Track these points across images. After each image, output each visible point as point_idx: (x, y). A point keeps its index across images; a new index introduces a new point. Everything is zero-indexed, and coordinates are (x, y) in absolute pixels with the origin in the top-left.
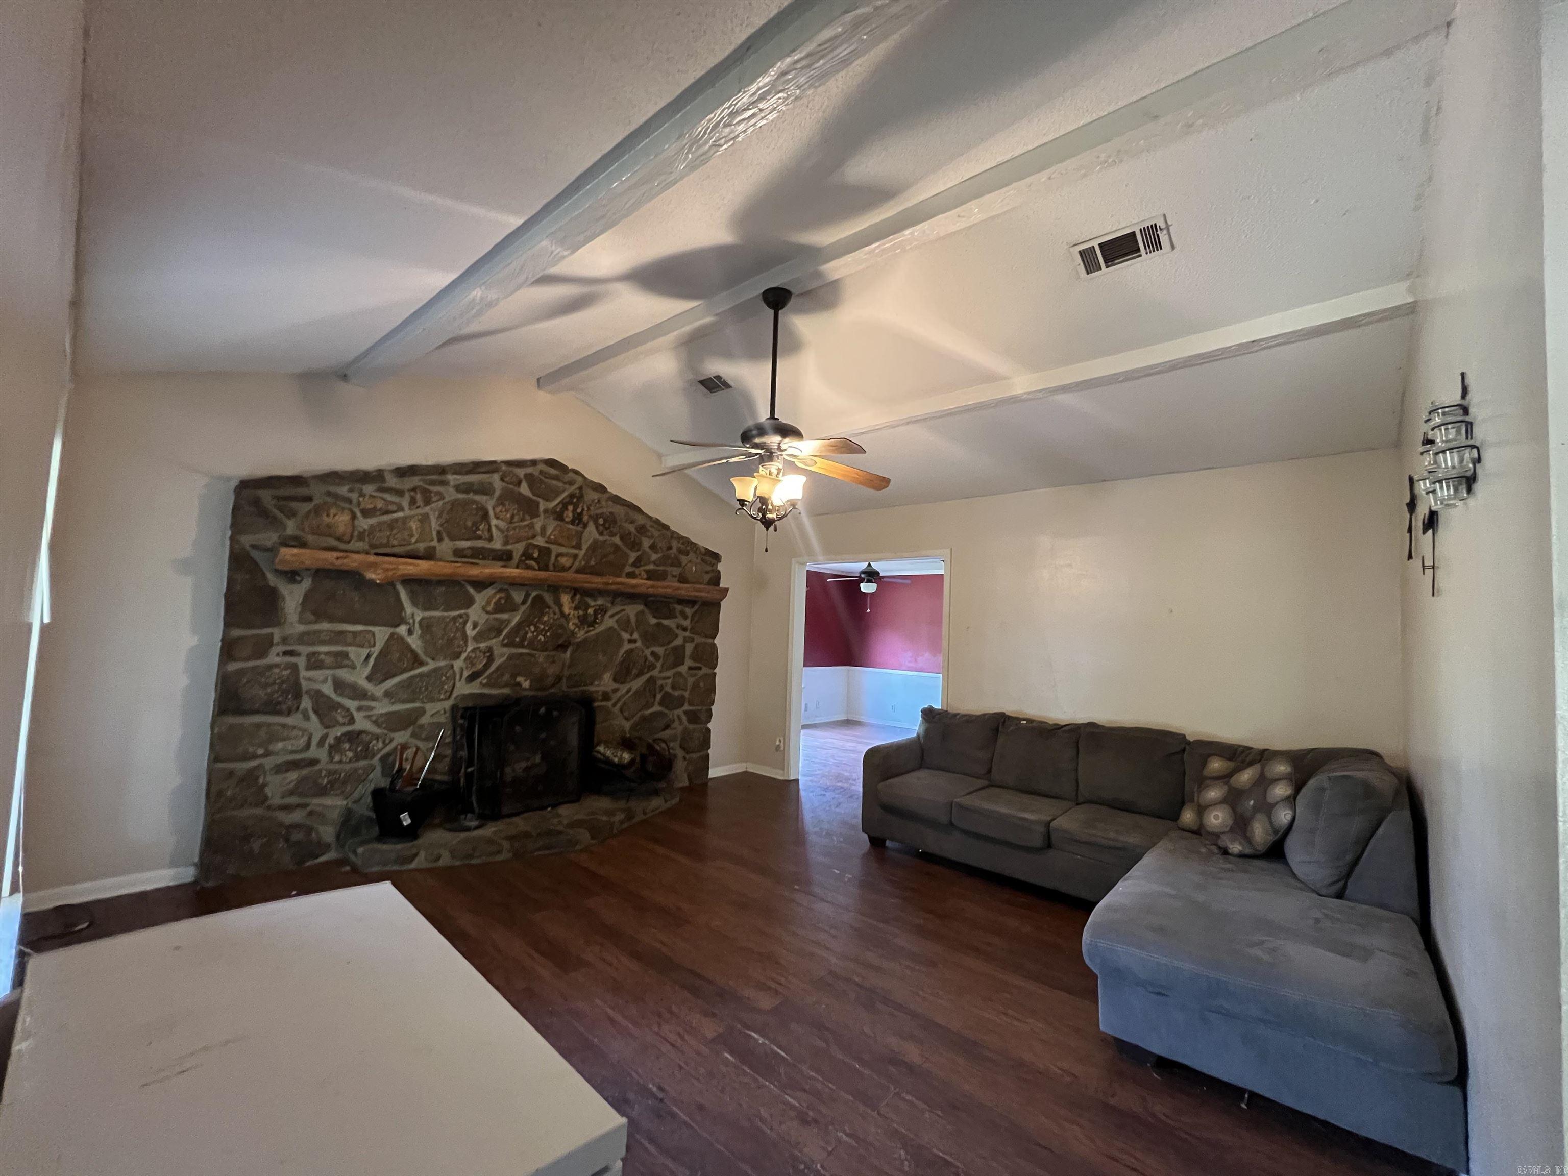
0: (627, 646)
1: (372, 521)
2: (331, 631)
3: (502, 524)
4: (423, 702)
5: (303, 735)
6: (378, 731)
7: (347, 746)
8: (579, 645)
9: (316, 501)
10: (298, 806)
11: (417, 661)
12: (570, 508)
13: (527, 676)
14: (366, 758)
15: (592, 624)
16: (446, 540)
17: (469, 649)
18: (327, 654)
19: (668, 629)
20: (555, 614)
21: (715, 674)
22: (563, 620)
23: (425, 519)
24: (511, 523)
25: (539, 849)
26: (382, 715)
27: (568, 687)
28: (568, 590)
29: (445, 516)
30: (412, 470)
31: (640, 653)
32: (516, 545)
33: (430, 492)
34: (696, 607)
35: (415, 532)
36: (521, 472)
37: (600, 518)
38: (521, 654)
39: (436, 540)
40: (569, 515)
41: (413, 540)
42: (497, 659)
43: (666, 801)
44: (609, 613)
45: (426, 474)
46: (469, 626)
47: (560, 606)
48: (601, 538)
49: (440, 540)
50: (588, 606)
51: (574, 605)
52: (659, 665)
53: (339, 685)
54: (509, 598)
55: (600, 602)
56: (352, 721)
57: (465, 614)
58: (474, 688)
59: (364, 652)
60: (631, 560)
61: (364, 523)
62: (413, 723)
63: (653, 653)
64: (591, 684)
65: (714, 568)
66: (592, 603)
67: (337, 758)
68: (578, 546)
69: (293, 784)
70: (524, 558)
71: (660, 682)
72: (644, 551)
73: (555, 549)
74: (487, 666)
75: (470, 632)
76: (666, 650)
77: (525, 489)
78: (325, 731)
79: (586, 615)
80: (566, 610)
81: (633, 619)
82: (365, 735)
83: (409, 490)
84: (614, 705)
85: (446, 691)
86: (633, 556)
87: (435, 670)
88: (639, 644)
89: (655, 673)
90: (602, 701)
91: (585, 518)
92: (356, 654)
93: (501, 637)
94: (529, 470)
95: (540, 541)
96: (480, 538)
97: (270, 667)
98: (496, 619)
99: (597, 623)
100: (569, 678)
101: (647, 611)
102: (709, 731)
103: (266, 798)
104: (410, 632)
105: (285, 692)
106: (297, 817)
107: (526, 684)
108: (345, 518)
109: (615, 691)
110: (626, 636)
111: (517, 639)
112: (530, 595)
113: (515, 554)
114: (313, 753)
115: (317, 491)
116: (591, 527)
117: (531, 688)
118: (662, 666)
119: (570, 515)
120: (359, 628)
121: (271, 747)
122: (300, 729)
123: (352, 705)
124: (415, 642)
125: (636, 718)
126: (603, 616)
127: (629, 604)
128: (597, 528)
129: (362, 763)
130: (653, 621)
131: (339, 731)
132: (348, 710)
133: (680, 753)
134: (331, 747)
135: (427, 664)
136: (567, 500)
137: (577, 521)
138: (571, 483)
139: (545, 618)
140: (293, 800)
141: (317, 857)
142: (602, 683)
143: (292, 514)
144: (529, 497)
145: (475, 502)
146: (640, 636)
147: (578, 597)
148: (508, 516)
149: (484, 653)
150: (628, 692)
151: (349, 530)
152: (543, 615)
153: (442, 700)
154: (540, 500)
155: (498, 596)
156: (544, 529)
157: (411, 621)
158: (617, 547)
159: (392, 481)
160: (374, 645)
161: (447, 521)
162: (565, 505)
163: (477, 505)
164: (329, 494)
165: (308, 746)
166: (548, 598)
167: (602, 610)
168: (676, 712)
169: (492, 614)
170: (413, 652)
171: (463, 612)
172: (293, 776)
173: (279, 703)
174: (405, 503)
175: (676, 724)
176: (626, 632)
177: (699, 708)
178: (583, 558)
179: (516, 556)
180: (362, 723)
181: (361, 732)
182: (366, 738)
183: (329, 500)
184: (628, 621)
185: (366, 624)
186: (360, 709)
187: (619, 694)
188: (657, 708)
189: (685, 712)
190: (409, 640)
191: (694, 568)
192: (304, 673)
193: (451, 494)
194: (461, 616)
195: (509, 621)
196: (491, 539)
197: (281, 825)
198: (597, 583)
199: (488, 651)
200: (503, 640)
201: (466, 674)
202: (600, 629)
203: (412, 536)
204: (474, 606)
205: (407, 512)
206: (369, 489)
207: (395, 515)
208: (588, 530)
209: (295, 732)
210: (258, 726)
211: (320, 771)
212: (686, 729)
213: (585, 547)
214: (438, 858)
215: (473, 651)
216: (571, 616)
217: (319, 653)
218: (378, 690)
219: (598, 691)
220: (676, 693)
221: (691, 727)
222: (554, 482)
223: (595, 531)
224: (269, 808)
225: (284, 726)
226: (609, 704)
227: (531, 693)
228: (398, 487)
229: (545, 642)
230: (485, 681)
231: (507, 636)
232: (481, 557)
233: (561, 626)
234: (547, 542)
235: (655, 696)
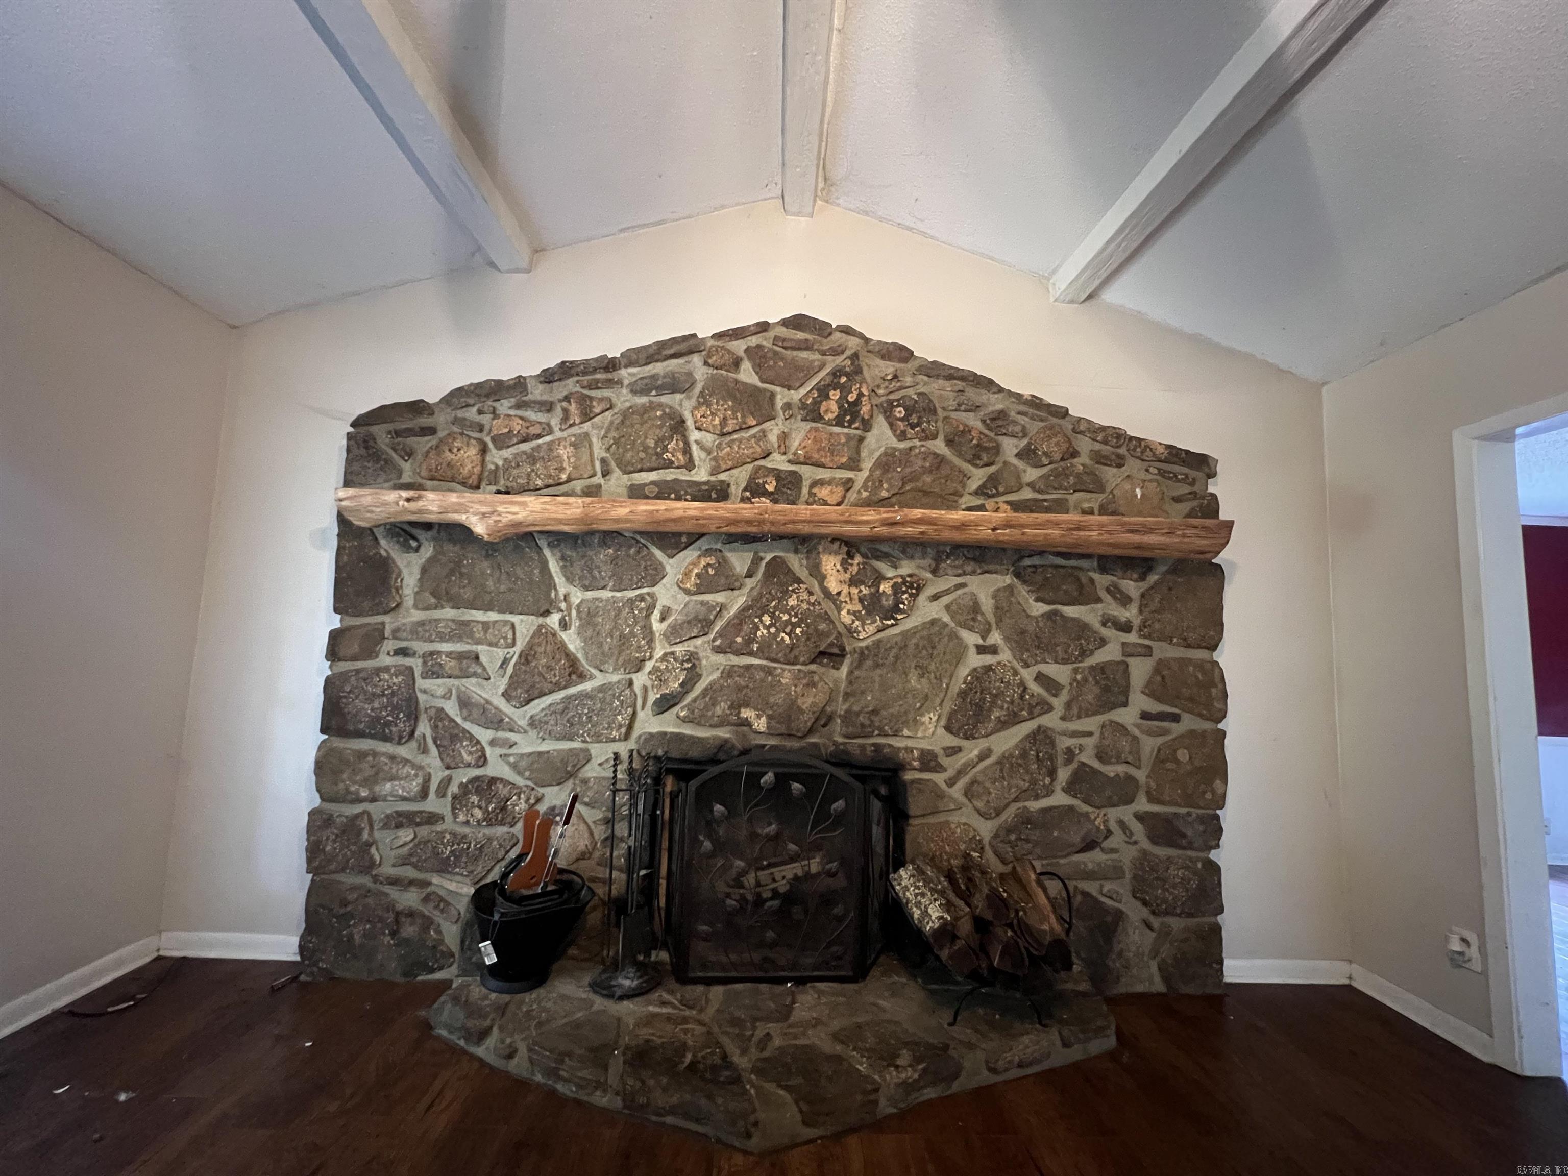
0: (975, 661)
1: (507, 453)
2: (453, 621)
3: (709, 439)
4: (584, 742)
5: (416, 775)
6: (520, 781)
7: (475, 799)
8: (862, 655)
9: (441, 434)
10: (412, 883)
11: (575, 672)
12: (835, 395)
13: (761, 711)
14: (502, 823)
15: (892, 612)
16: (617, 473)
17: (659, 653)
18: (449, 654)
19: (1082, 627)
20: (811, 593)
21: (1223, 734)
22: (828, 606)
23: (584, 440)
24: (723, 435)
25: (672, 1111)
26: (522, 755)
27: (847, 736)
28: (836, 545)
29: (614, 434)
30: (566, 370)
31: (1009, 676)
32: (735, 472)
33: (591, 399)
34: (1153, 578)
35: (565, 465)
36: (739, 347)
37: (898, 406)
38: (748, 667)
39: (599, 474)
40: (831, 408)
41: (564, 477)
42: (705, 674)
43: (1066, 1044)
44: (929, 591)
45: (585, 373)
46: (656, 614)
47: (821, 578)
48: (903, 445)
49: (606, 474)
50: (880, 578)
51: (848, 576)
52: (1058, 703)
53: (465, 703)
54: (723, 565)
55: (906, 568)
56: (482, 761)
57: (648, 594)
58: (668, 724)
59: (500, 653)
60: (974, 485)
61: (497, 457)
62: (571, 775)
63: (1040, 678)
64: (896, 734)
65: (1196, 488)
66: (890, 573)
67: (462, 818)
68: (854, 464)
69: (406, 848)
70: (748, 494)
71: (1065, 742)
72: (1005, 463)
73: (808, 473)
74: (687, 686)
75: (658, 627)
76: (1076, 671)
77: (747, 375)
78: (447, 772)
79: (876, 596)
80: (833, 586)
81: (987, 604)
82: (501, 786)
83: (560, 401)
84: (951, 783)
85: (620, 726)
86: (978, 476)
87: (602, 689)
88: (1005, 655)
89: (1051, 721)
90: (921, 770)
91: (865, 409)
92: (490, 657)
93: (712, 636)
94: (753, 341)
95: (778, 462)
96: (669, 465)
97: (378, 671)
98: (702, 603)
99: (901, 611)
100: (848, 717)
101: (1022, 590)
102: (1214, 869)
103: (372, 864)
104: (564, 625)
105: (396, 708)
106: (410, 899)
107: (761, 724)
108: (473, 451)
109: (953, 751)
110: (971, 639)
111: (739, 640)
112: (762, 559)
113: (733, 489)
114: (432, 804)
115: (441, 419)
116: (881, 427)
117: (770, 733)
118: (1068, 705)
119: (834, 407)
120: (493, 616)
121: (377, 788)
122: (414, 766)
123: (484, 735)
124: (572, 641)
125: (1009, 815)
126: (914, 596)
127: (973, 573)
128: (891, 425)
129: (501, 831)
130: (1039, 609)
131: (463, 776)
132: (478, 742)
133: (1134, 912)
134: (455, 797)
135: (592, 677)
136: (828, 380)
137: (848, 418)
138: (837, 351)
139: (792, 602)
140: (409, 872)
141: (432, 971)
142: (920, 734)
143: (409, 454)
144: (756, 387)
145: (660, 406)
146: (1007, 639)
147: (858, 559)
148: (717, 421)
149: (682, 664)
150: (983, 756)
151: (477, 470)
152: (786, 594)
153: (614, 740)
154: (778, 389)
155: (703, 563)
156: (784, 437)
157: (563, 606)
158: (940, 461)
159: (537, 392)
160: (514, 644)
161: (617, 442)
162: (823, 392)
163: (663, 411)
164: (456, 421)
165: (424, 794)
166: (796, 563)
167: (914, 587)
168: (1114, 814)
169: (695, 593)
170: (568, 655)
171: (645, 590)
172: (406, 835)
173: (388, 724)
174: (555, 422)
175: (1117, 840)
176: (971, 629)
177: (1183, 811)
178: (865, 487)
179: (736, 491)
180: (496, 768)
181: (493, 780)
182: (503, 791)
183: (456, 429)
184: (975, 608)
185: (501, 611)
186: (493, 743)
187: (960, 760)
188: (1059, 799)
189: (1140, 817)
190: (564, 636)
191: (1138, 492)
192: (421, 683)
193: (623, 399)
194: (642, 598)
195: (722, 607)
196: (690, 465)
197: (390, 907)
198: (867, 522)
199: (688, 661)
200: (714, 640)
201: (653, 697)
202: (909, 623)
203: (562, 469)
204: (664, 581)
205: (558, 434)
206: (504, 406)
207: (540, 441)
208: (875, 431)
209: (407, 769)
210: (362, 755)
211: (441, 835)
212: (1144, 853)
213: (867, 465)
214: (510, 1056)
215: (664, 658)
216: (842, 598)
217: (439, 653)
218: (521, 716)
219: (909, 750)
220: (1111, 770)
221: (1162, 852)
222: (804, 354)
223: (889, 433)
224: (375, 879)
225: (393, 758)
226: (939, 779)
227: (772, 742)
228: (545, 397)
229: (792, 647)
230: (682, 714)
231: (720, 634)
232: (673, 496)
233: (827, 618)
234: (789, 461)
235: (1052, 773)
